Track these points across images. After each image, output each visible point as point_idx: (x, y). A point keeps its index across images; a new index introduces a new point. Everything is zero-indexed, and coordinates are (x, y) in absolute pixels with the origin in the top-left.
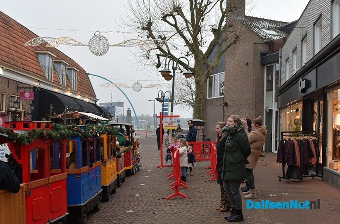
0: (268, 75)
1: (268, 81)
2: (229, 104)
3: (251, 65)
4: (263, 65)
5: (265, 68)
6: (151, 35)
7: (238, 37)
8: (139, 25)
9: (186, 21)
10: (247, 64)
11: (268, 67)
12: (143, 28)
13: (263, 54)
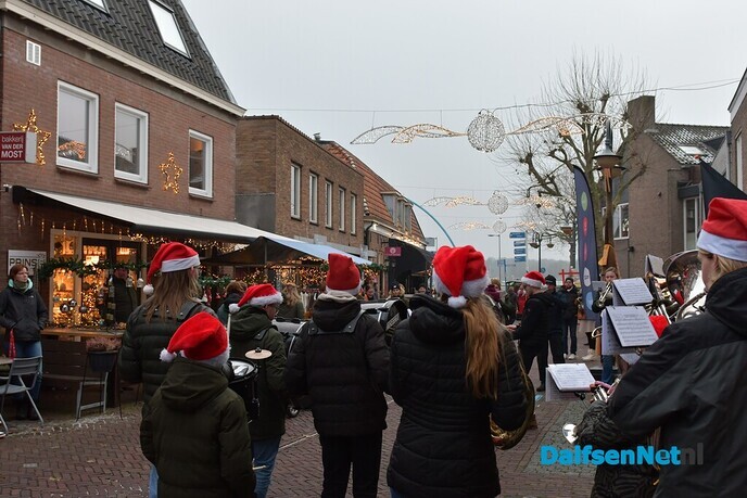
0: (688, 211)
1: (688, 219)
2: (637, 248)
3: (665, 197)
4: (681, 198)
5: (685, 204)
6: (532, 170)
7: (644, 167)
8: (516, 157)
9: (577, 151)
10: (660, 195)
11: (687, 202)
12: (521, 161)
13: (680, 185)
